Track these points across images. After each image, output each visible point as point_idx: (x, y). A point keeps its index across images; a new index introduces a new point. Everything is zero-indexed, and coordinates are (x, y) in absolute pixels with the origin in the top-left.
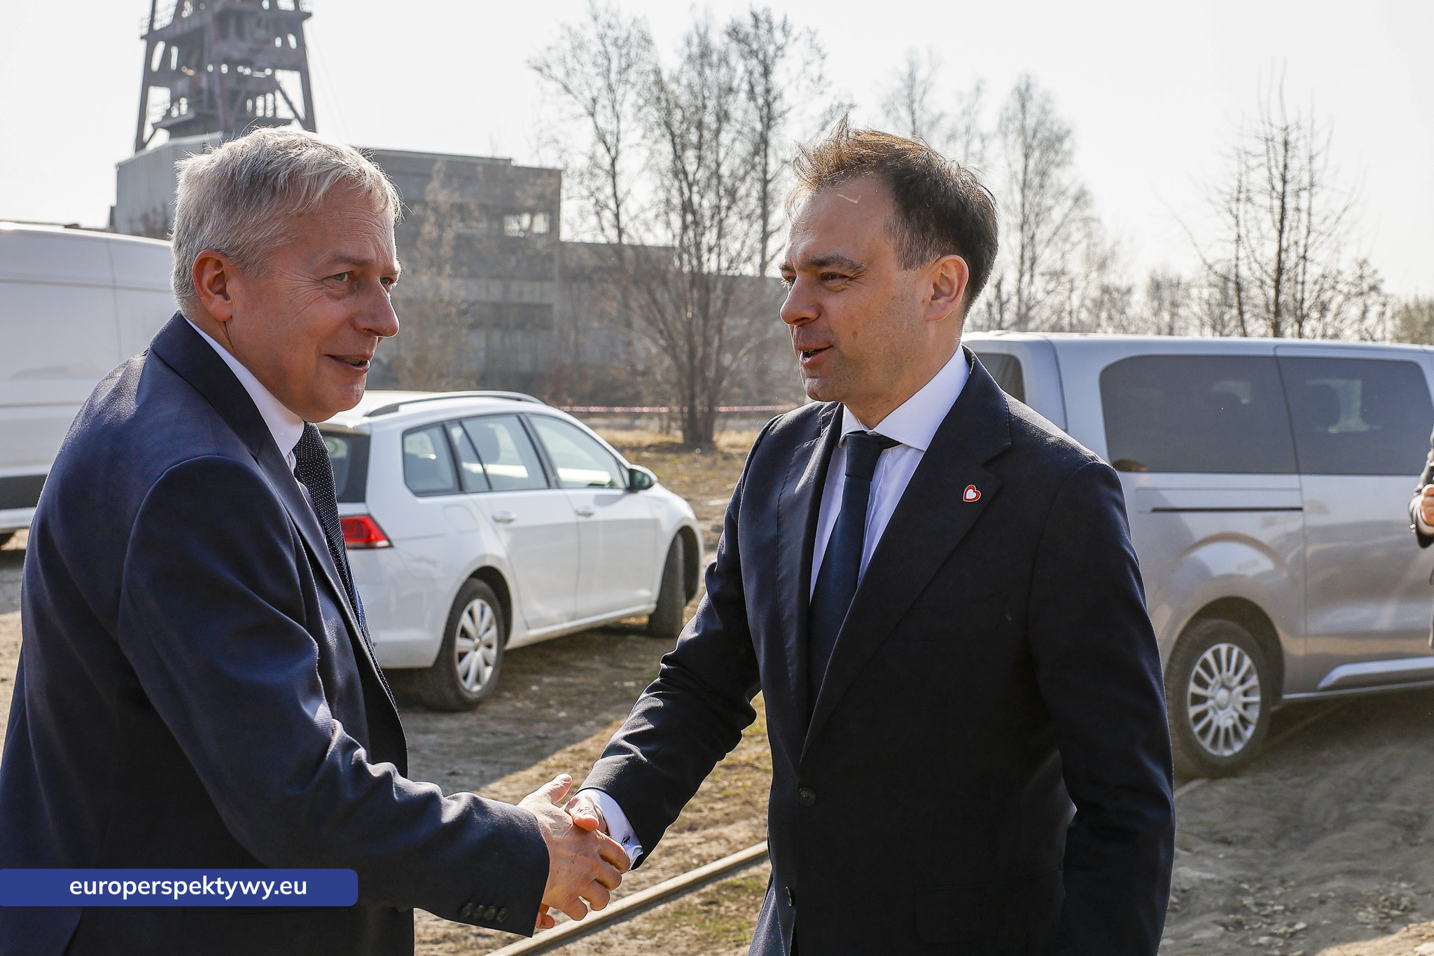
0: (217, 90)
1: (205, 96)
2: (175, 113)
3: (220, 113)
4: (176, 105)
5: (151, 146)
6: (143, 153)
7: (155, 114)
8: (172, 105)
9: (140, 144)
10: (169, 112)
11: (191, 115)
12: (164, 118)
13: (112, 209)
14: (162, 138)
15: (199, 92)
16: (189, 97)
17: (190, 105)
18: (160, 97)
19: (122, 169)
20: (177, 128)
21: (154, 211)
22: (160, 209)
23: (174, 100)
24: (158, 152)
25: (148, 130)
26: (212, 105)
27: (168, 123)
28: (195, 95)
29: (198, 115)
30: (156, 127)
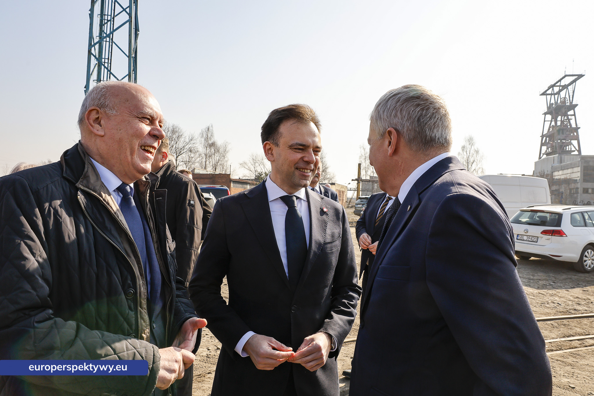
0: (557, 146)
1: (554, 147)
2: (548, 151)
3: (558, 150)
4: (548, 149)
5: (542, 158)
6: (541, 159)
7: (543, 151)
8: (547, 150)
9: (540, 158)
10: (546, 151)
11: (551, 151)
12: (545, 152)
13: (534, 171)
14: (545, 156)
15: (553, 146)
16: (551, 148)
17: (551, 150)
18: (544, 148)
19: (536, 163)
20: (548, 154)
21: (542, 171)
22: (543, 171)
23: (547, 148)
24: (544, 159)
25: (542, 155)
26: (556, 149)
27: (546, 153)
28: (552, 147)
29: (553, 151)
30: (543, 154)
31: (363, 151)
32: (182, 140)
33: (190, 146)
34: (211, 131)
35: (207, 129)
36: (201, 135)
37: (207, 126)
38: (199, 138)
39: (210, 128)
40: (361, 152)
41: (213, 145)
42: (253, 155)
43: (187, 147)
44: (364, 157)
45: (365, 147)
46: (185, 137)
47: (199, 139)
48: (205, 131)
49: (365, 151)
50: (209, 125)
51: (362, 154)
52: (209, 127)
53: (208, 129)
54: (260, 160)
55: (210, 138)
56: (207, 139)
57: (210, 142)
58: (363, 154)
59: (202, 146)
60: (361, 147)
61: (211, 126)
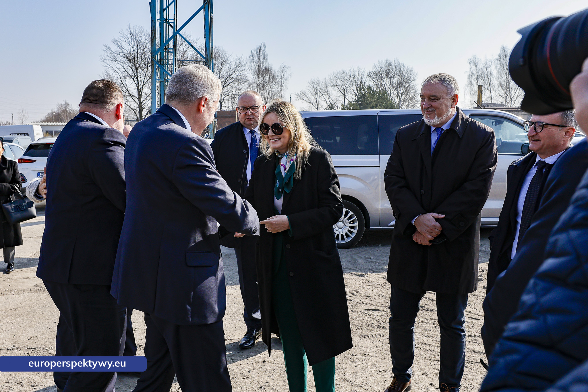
31: (474, 67)
32: (226, 67)
33: (237, 73)
34: (263, 52)
35: (258, 50)
36: (251, 58)
37: (258, 46)
38: (248, 63)
39: (263, 48)
40: (471, 69)
41: (266, 70)
42: (314, 82)
43: (234, 75)
44: (476, 77)
45: (476, 62)
46: (231, 62)
47: (248, 65)
48: (256, 53)
49: (477, 68)
50: (260, 45)
51: (472, 72)
52: (260, 48)
53: (260, 50)
54: (323, 89)
55: (262, 62)
56: (258, 64)
57: (263, 68)
58: (475, 72)
59: (253, 73)
60: (471, 62)
61: (263, 46)
